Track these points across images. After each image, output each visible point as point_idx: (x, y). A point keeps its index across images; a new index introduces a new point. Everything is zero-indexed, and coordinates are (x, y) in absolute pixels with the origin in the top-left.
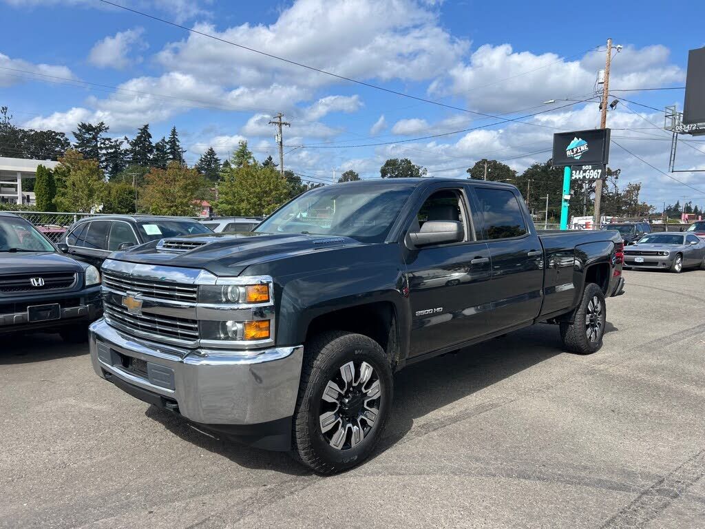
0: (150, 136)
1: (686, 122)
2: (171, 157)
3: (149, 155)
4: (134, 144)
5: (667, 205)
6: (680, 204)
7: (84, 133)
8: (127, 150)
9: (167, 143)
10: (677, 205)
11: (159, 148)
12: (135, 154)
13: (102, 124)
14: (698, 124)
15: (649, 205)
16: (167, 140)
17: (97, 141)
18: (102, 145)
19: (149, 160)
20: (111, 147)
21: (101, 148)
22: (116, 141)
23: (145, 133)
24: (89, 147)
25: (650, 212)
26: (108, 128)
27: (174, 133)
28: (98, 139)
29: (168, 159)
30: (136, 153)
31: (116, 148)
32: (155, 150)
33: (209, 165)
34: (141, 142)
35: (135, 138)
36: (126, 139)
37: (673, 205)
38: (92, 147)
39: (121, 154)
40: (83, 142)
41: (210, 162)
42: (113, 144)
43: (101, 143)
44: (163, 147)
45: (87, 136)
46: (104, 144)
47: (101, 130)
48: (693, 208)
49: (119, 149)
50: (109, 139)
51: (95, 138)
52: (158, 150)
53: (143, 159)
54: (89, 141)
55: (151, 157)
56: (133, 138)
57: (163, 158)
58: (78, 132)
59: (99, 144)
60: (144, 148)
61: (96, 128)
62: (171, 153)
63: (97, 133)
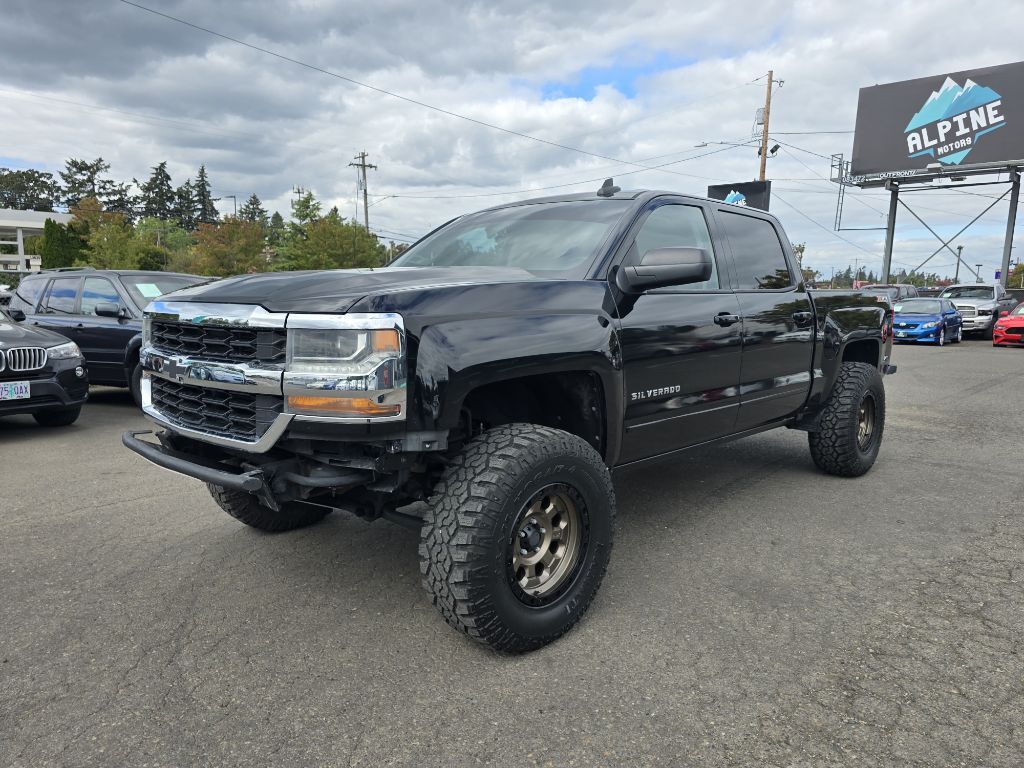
0: (168, 178)
1: (854, 173)
2: (200, 206)
3: (168, 204)
4: (147, 189)
5: (836, 271)
6: (852, 270)
7: (75, 173)
8: (138, 197)
9: (193, 187)
10: (849, 270)
11: (183, 194)
12: (149, 203)
13: (101, 160)
14: (868, 175)
15: (814, 271)
16: (193, 183)
17: (94, 184)
18: (101, 190)
19: (169, 211)
20: (114, 193)
21: (100, 194)
22: (121, 185)
23: (161, 175)
24: (83, 192)
25: (817, 280)
26: (108, 167)
27: (202, 173)
28: (95, 182)
29: (195, 210)
30: (150, 201)
31: (121, 194)
32: (176, 197)
33: (252, 218)
34: (157, 186)
35: (149, 181)
36: (135, 181)
37: (844, 270)
38: (88, 192)
39: (128, 202)
40: (76, 186)
41: (253, 214)
42: (116, 189)
43: (100, 188)
44: (188, 192)
45: (79, 177)
46: (104, 188)
47: (98, 169)
48: (867, 274)
49: (126, 195)
50: (111, 182)
51: (90, 180)
52: (180, 197)
53: (160, 209)
54: (82, 184)
55: (172, 207)
56: (145, 180)
57: (188, 207)
58: (66, 172)
59: (96, 188)
60: (161, 194)
61: (92, 166)
62: (199, 201)
63: (94, 173)
